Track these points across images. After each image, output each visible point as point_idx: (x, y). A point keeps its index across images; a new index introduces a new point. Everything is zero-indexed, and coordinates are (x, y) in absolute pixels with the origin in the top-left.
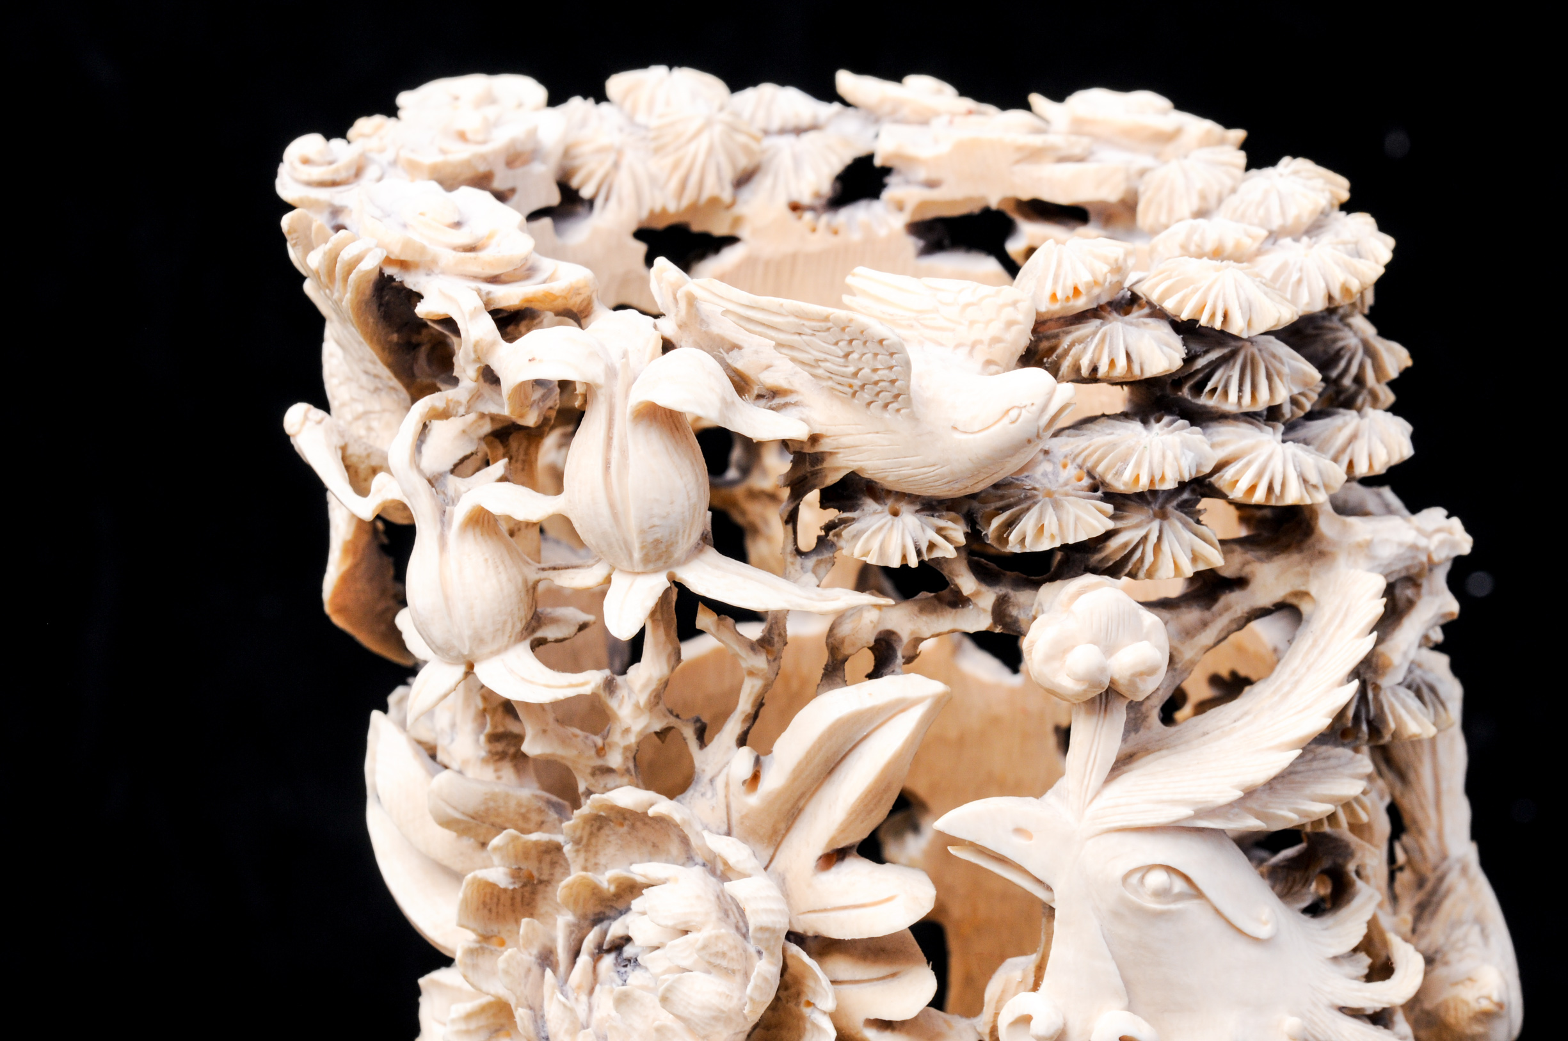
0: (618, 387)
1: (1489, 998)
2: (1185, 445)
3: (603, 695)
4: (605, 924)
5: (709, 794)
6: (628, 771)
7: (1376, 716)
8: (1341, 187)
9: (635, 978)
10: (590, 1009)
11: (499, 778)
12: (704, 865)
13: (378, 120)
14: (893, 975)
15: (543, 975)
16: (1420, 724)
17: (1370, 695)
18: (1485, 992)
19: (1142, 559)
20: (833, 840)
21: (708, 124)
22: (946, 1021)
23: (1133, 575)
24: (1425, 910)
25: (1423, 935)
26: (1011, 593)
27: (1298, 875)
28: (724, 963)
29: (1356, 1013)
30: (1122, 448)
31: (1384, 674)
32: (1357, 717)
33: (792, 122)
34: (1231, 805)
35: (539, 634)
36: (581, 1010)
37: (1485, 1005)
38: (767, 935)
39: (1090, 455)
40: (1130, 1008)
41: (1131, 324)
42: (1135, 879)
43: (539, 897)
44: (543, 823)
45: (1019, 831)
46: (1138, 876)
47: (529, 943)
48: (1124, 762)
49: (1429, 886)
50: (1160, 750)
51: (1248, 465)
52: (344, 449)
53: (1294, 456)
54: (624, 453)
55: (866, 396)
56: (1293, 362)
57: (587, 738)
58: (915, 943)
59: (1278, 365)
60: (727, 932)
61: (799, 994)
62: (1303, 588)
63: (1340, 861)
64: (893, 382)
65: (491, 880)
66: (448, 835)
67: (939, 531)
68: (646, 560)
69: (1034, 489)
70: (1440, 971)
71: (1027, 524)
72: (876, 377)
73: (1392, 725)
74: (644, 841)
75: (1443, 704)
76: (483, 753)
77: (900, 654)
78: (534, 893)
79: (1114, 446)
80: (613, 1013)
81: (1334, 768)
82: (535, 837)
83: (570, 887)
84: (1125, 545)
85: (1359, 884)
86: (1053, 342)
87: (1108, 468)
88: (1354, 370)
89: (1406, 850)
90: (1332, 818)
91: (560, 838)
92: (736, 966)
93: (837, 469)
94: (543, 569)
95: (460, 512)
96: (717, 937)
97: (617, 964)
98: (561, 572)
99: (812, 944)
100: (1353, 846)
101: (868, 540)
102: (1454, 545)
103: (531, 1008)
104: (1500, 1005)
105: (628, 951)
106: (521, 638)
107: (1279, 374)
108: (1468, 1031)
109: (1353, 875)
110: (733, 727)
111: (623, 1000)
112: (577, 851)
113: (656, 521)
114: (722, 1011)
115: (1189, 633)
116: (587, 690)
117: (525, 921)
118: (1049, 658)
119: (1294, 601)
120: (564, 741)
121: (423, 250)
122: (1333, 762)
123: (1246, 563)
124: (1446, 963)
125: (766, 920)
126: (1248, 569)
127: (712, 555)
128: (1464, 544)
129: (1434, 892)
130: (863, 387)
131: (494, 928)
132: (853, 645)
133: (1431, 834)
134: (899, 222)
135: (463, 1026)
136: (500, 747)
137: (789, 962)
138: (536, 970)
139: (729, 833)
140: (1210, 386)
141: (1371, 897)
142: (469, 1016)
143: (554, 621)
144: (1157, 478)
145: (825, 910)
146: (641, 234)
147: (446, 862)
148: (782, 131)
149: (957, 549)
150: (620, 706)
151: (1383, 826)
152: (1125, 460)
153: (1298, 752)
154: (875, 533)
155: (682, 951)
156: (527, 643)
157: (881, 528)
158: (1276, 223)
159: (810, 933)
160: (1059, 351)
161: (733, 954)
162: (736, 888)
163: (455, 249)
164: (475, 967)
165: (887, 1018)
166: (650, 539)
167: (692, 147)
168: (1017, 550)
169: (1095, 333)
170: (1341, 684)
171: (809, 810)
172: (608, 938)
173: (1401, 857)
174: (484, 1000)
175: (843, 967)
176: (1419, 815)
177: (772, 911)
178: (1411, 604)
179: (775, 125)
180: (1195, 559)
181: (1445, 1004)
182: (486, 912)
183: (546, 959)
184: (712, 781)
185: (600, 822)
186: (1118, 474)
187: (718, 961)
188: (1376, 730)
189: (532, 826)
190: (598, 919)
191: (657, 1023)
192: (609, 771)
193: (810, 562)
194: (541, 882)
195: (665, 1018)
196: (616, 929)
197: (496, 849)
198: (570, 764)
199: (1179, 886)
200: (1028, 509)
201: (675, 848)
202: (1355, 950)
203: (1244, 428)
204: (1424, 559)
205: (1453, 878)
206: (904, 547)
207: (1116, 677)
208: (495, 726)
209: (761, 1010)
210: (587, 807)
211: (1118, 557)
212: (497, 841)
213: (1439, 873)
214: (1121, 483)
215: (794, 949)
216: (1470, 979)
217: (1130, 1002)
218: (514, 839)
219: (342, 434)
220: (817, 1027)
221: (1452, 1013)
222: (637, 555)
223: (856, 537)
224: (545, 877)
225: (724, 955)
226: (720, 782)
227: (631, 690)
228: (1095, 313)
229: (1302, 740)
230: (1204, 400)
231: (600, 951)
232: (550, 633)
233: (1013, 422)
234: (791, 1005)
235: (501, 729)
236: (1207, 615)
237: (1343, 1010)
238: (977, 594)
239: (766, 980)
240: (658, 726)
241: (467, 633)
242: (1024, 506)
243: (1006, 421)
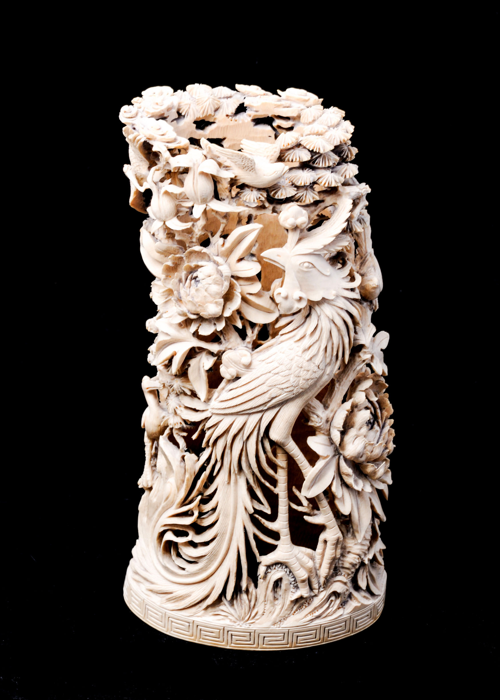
0: (196, 167)
1: (375, 284)
2: (311, 176)
3: (192, 227)
4: (192, 274)
5: (214, 247)
6: (197, 242)
7: (351, 228)
8: (343, 113)
9: (199, 285)
10: (190, 291)
11: (169, 242)
12: (213, 262)
13: (138, 98)
14: (252, 284)
15: (180, 284)
16: (360, 229)
17: (350, 223)
18: (374, 283)
19: (302, 199)
20: (240, 257)
21: (209, 98)
22: (263, 293)
23: (301, 202)
24: (362, 264)
25: (362, 270)
26: (276, 206)
27: (335, 260)
28: (218, 283)
29: (347, 289)
30: (298, 177)
31: (352, 219)
32: (347, 228)
33: (226, 96)
34: (321, 249)
35: (178, 215)
36: (188, 291)
37: (374, 286)
38: (227, 277)
39: (291, 178)
40: (301, 290)
41: (300, 150)
42: (302, 265)
43: (178, 267)
44: (178, 252)
45: (278, 255)
46: (303, 264)
47: (177, 278)
48: (300, 240)
49: (363, 259)
50: (306, 237)
51: (324, 179)
52: (136, 175)
53: (334, 176)
54: (197, 181)
55: (246, 168)
56: (333, 156)
57: (188, 235)
58: (257, 278)
59: (330, 157)
60: (218, 276)
61: (233, 288)
62: (336, 202)
63: (344, 257)
64: (252, 166)
65: (168, 265)
66: (158, 254)
67: (261, 194)
68: (202, 202)
69: (280, 186)
70: (365, 278)
71: (279, 193)
72: (248, 165)
73: (354, 230)
74: (200, 256)
75: (365, 223)
76: (165, 237)
77: (253, 219)
78: (177, 266)
79: (296, 176)
80: (195, 292)
81: (343, 239)
82: (178, 256)
83: (185, 266)
84: (299, 196)
85: (348, 262)
86: (284, 154)
87: (295, 181)
88: (346, 154)
89: (358, 251)
90: (342, 249)
91: (183, 256)
92: (220, 283)
93: (240, 182)
94: (179, 202)
95: (162, 191)
96: (217, 278)
97: (195, 282)
98: (184, 203)
99: (235, 278)
100: (347, 254)
101: (246, 197)
102: (367, 191)
103: (177, 291)
104: (378, 286)
105: (197, 279)
106: (175, 216)
107: (330, 159)
108: (371, 291)
109: (347, 260)
110: (219, 234)
111: (197, 290)
112: (186, 259)
113: (204, 194)
114: (217, 293)
115: (312, 212)
116: (189, 227)
117: (176, 273)
118: (284, 221)
119: (334, 205)
120: (184, 236)
121: (153, 136)
122: (342, 238)
123: (324, 197)
124: (367, 276)
125: (227, 274)
126: (324, 198)
127: (215, 200)
128: (369, 190)
129: (364, 260)
130: (245, 167)
131: (169, 274)
132: (243, 217)
133: (364, 247)
134: (250, 119)
135: (162, 294)
136: (169, 236)
137: (231, 282)
138: (178, 283)
139: (218, 255)
140: (316, 162)
141: (350, 265)
142: (164, 292)
143: (181, 211)
144: (305, 183)
145: (238, 271)
146: (195, 122)
147: (158, 260)
148: (224, 98)
149: (265, 198)
150: (195, 229)
151: (353, 247)
152: (299, 179)
153: (335, 238)
154: (248, 195)
155: (209, 280)
156: (176, 217)
157: (249, 194)
158: (329, 125)
159: (235, 276)
160: (285, 156)
161: (220, 281)
162: (220, 268)
163: (160, 135)
164: (165, 282)
165: (251, 293)
166: (202, 198)
167: (205, 104)
168: (277, 198)
169: (292, 152)
170: (343, 223)
171: (235, 250)
172: (193, 277)
173: (357, 253)
174: (166, 289)
175: (242, 282)
176: (361, 244)
177: (228, 272)
178: (358, 203)
179: (222, 96)
180: (313, 198)
181: (366, 285)
182: (167, 271)
183: (180, 281)
184: (214, 244)
185: (191, 253)
186: (298, 182)
187: (217, 282)
188: (351, 231)
189: (176, 253)
190: (191, 273)
191: (204, 295)
192: (193, 242)
193: (235, 200)
194: (178, 264)
195: (206, 294)
196: (195, 275)
197: (170, 258)
198: (185, 241)
199: (311, 266)
200: (279, 190)
201: (207, 258)
202: (347, 276)
203: (323, 170)
204: (361, 195)
205: (368, 257)
206: (254, 198)
207: (298, 224)
208: (168, 232)
209: (226, 292)
210: (189, 250)
211: (298, 198)
212: (170, 257)
213: (365, 256)
214: (298, 184)
215: (232, 279)
216: (371, 280)
217: (301, 289)
218: (173, 256)
219: (135, 171)
220: (237, 295)
221: (368, 287)
222: (200, 201)
223: (244, 196)
224: (179, 263)
225: (218, 281)
226: (216, 245)
227: (197, 226)
228: (292, 148)
229: (336, 235)
230: (315, 165)
231: (192, 279)
232: (181, 214)
233: (276, 174)
234: (231, 290)
235: (169, 232)
236: (316, 208)
237: (344, 289)
238: (269, 207)
239: (227, 286)
240: (203, 233)
241: (164, 216)
242: (278, 189)
243: (275, 174)
